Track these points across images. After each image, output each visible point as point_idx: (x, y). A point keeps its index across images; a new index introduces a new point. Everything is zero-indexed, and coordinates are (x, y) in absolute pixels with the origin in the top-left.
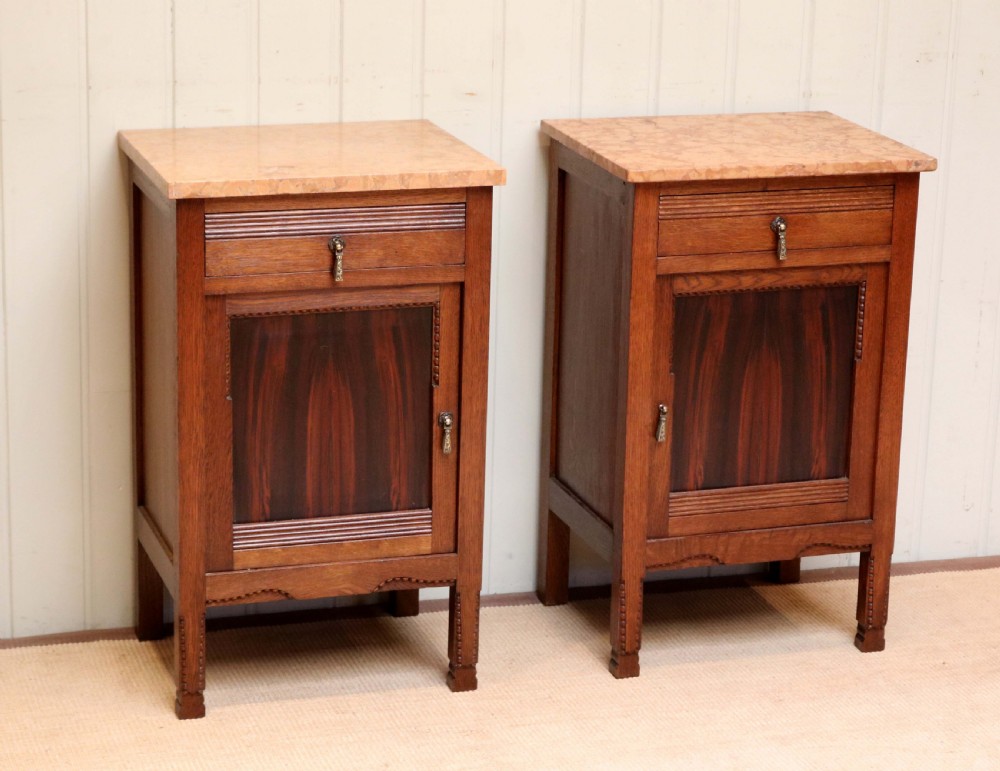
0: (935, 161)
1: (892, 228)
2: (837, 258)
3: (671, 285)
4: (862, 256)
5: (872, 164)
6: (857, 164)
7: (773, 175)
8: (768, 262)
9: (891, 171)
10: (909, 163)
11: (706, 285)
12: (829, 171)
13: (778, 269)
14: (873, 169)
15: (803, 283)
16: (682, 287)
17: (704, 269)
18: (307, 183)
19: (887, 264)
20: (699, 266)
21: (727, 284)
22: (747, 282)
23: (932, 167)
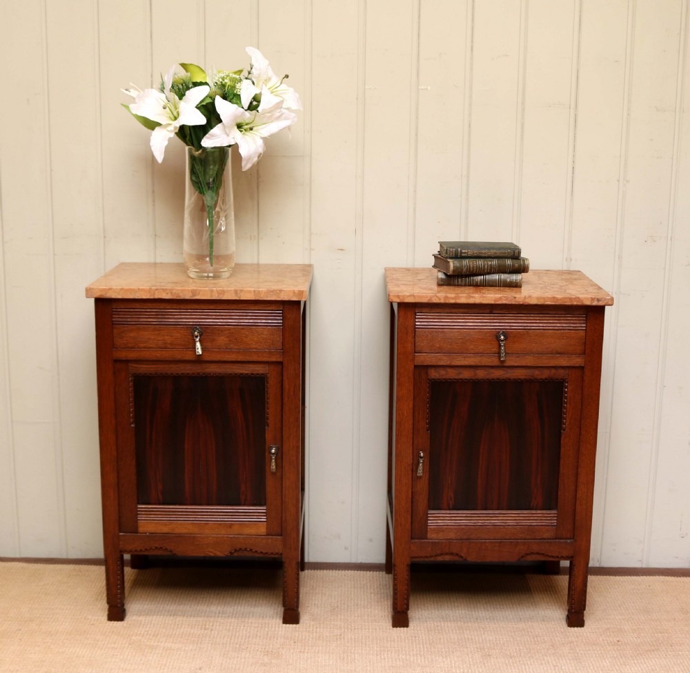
0: (612, 299)
1: (585, 343)
2: (545, 361)
3: (427, 373)
4: (563, 362)
5: (565, 298)
6: (554, 298)
7: (493, 302)
8: (495, 361)
9: (579, 304)
10: (593, 299)
11: (452, 374)
12: (534, 302)
13: (502, 366)
14: (566, 302)
15: (522, 377)
16: (434, 374)
17: (448, 363)
18: (173, 292)
19: (582, 368)
20: (445, 361)
21: (466, 375)
22: (481, 374)
23: (610, 303)
